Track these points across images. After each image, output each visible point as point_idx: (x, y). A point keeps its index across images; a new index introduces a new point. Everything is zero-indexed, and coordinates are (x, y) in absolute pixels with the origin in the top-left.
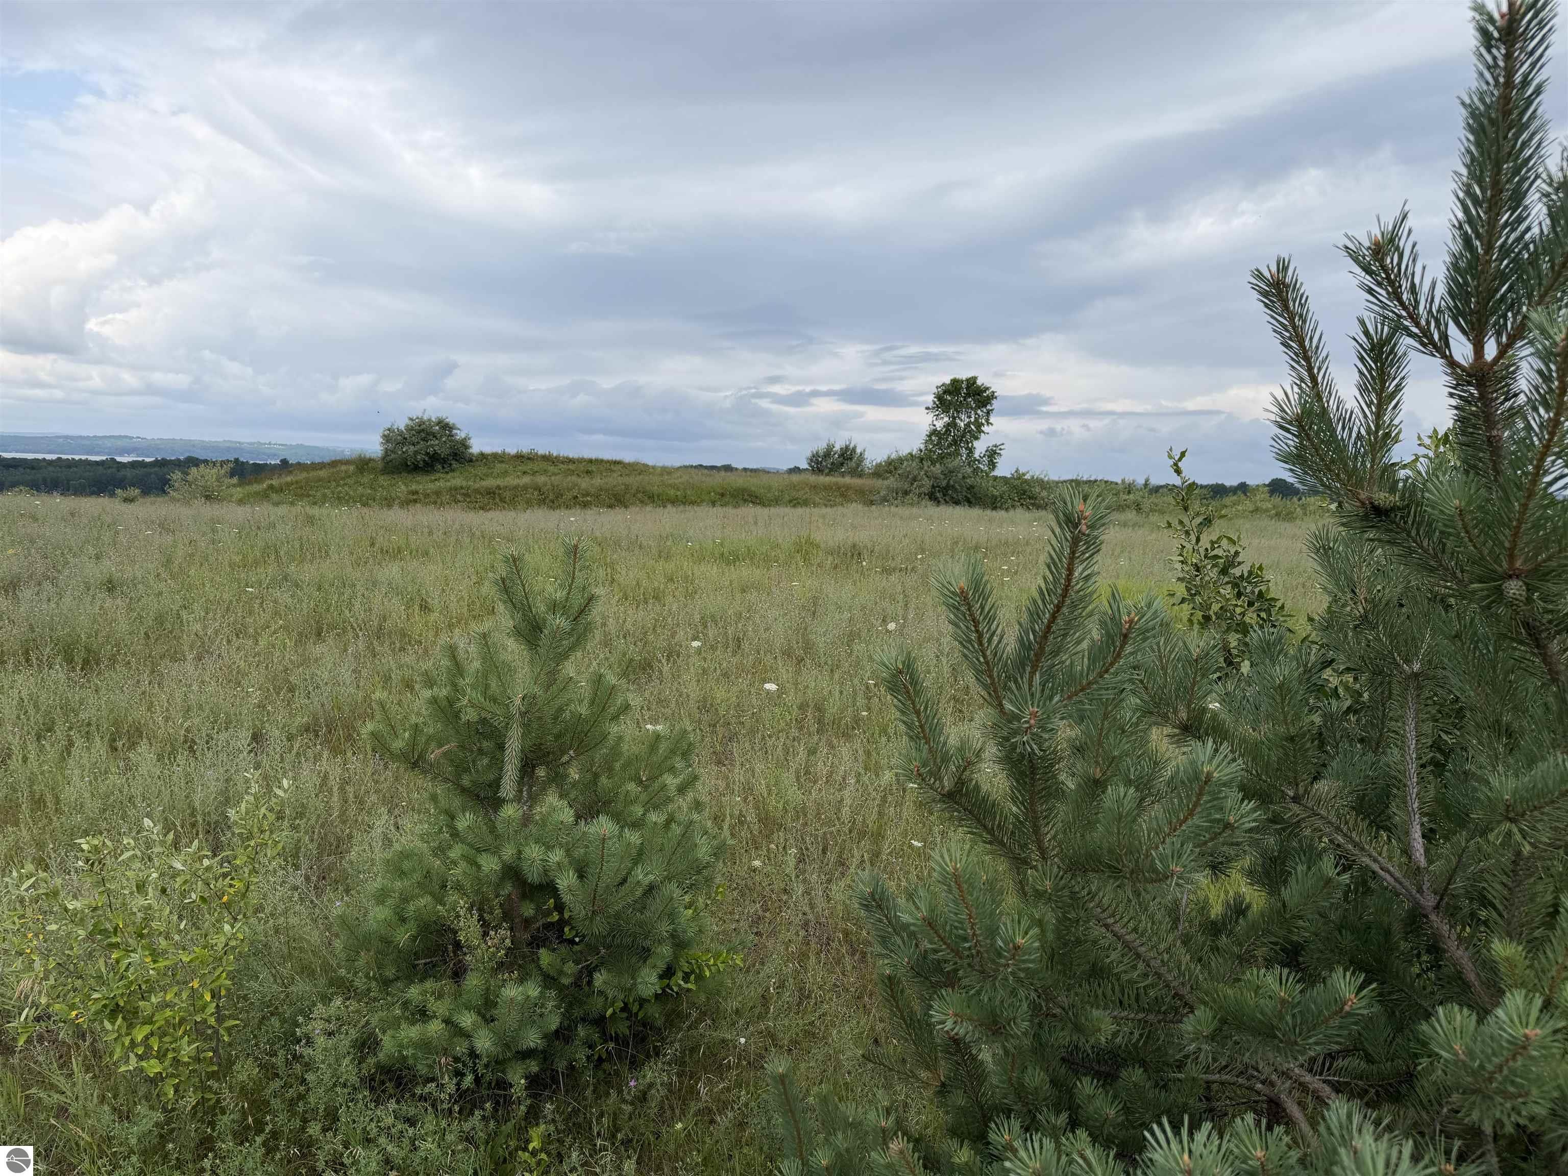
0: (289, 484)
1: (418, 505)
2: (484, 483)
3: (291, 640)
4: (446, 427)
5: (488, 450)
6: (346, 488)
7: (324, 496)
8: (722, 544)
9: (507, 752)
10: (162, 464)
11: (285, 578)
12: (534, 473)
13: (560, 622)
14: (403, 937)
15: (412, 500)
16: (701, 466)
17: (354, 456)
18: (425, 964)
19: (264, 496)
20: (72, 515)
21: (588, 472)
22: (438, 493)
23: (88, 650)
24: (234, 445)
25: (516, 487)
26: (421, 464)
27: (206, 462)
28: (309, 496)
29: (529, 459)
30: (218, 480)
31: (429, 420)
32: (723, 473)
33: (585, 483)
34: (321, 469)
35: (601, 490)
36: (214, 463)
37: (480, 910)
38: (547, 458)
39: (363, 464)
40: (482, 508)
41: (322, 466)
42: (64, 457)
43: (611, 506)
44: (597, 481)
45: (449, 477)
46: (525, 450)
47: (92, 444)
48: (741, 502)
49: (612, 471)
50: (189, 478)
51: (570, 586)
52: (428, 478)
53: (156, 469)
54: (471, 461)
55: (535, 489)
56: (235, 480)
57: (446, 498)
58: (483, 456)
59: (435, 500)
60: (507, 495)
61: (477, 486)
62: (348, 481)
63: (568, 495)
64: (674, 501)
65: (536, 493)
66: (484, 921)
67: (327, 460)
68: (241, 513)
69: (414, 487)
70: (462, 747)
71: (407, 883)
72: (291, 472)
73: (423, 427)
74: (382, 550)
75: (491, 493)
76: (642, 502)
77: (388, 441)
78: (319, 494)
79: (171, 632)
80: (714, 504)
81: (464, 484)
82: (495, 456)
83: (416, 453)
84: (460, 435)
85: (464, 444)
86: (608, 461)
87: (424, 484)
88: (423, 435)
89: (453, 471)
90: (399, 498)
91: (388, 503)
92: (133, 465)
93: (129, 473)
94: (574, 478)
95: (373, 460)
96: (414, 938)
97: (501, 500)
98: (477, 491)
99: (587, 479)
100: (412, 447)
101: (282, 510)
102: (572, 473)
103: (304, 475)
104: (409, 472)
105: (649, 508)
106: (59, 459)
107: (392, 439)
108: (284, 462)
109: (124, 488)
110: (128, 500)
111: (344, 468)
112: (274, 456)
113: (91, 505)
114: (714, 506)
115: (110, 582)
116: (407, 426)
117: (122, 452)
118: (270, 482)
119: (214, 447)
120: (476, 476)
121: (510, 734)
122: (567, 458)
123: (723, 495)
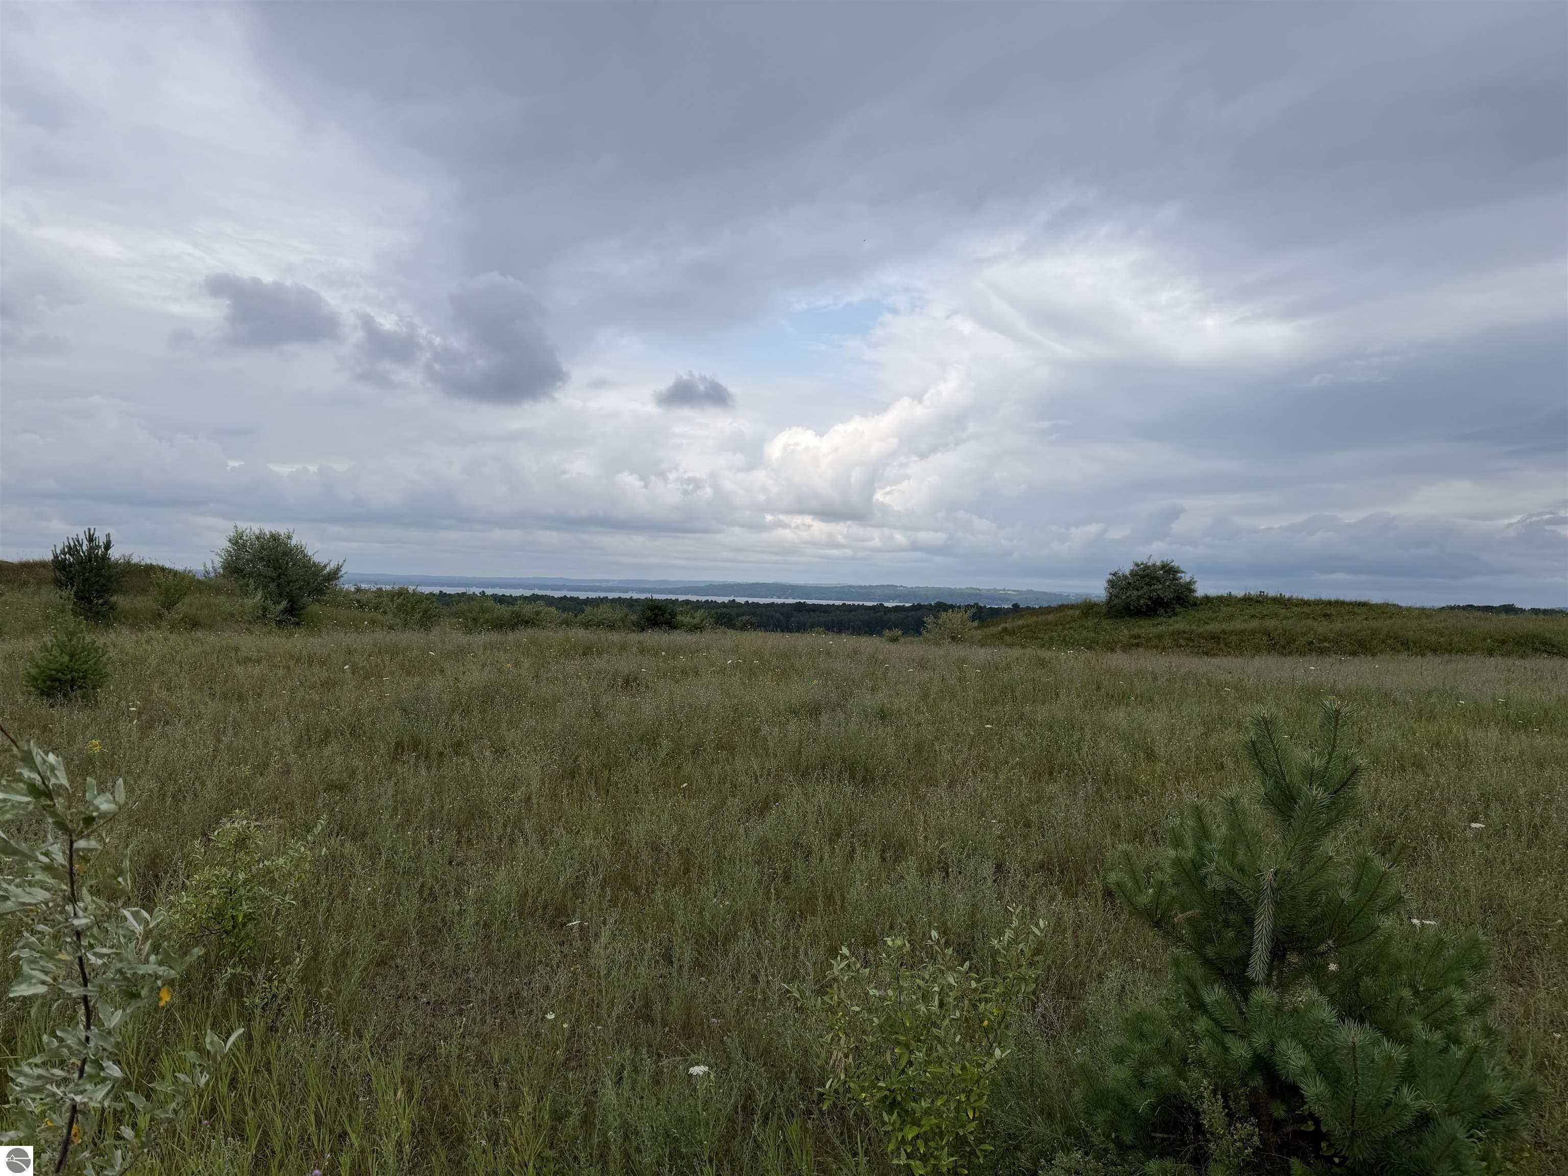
0: (1020, 628)
1: (1141, 650)
2: (1208, 627)
3: (1026, 776)
4: (1170, 571)
5: (1213, 592)
6: (1072, 631)
7: (1051, 638)
8: (1505, 704)
9: (1257, 929)
10: (917, 608)
11: (1021, 717)
12: (1263, 617)
13: (1316, 792)
14: (1143, 1103)
15: (1134, 644)
16: (1471, 606)
17: (1079, 601)
18: (1163, 1139)
19: (999, 638)
20: (856, 653)
21: (1326, 615)
22: (1160, 637)
23: (866, 770)
24: (974, 592)
25: (1243, 632)
26: (1144, 609)
27: (952, 607)
28: (1037, 638)
29: (1257, 602)
30: (962, 624)
31: (1154, 565)
32: (1503, 616)
33: (1322, 628)
34: (1049, 613)
35: (1341, 635)
36: (959, 607)
37: (1225, 1097)
38: (1279, 601)
39: (1087, 609)
40: (1207, 654)
41: (1048, 610)
42: (847, 603)
43: (1354, 654)
44: (1338, 626)
45: (1171, 621)
46: (1254, 592)
47: (866, 591)
48: (1529, 651)
49: (1355, 614)
50: (940, 622)
51: (1330, 755)
52: (1150, 622)
53: (913, 613)
54: (1195, 604)
55: (1264, 634)
56: (976, 624)
57: (1168, 642)
58: (1207, 599)
59: (1156, 644)
60: (1234, 639)
61: (1201, 630)
62: (1073, 624)
63: (1302, 641)
64: (1435, 649)
65: (1265, 638)
66: (1230, 1109)
67: (1054, 604)
68: (981, 654)
69: (1136, 631)
70: (1206, 915)
71: (1147, 1047)
72: (1022, 616)
73: (1148, 571)
74: (1107, 694)
75: (1215, 638)
76: (1393, 649)
77: (1113, 587)
78: (1046, 637)
79: (927, 759)
80: (1491, 653)
81: (1187, 628)
82: (1220, 599)
83: (1139, 597)
84: (1185, 578)
85: (1189, 587)
86: (1351, 604)
87: (1146, 628)
88: (1147, 579)
89: (1175, 615)
90: (1121, 641)
91: (1110, 647)
92: (896, 609)
93: (893, 616)
94: (1310, 622)
95: (1098, 605)
96: (1153, 1107)
97: (1226, 645)
98: (1200, 635)
99: (1325, 623)
100: (1135, 592)
101: (1016, 652)
102: (1308, 616)
103: (1034, 619)
104: (1131, 616)
105: (1403, 656)
106: (844, 604)
107: (1117, 584)
108: (1016, 606)
109: (890, 629)
110: (894, 640)
111: (1070, 612)
112: (1007, 600)
113: (867, 644)
114: (1491, 655)
115: (882, 711)
116: (1132, 571)
117: (889, 598)
118: (1003, 625)
119: (960, 593)
120: (1200, 620)
121: (1260, 910)
122: (1302, 600)
123: (1503, 642)
